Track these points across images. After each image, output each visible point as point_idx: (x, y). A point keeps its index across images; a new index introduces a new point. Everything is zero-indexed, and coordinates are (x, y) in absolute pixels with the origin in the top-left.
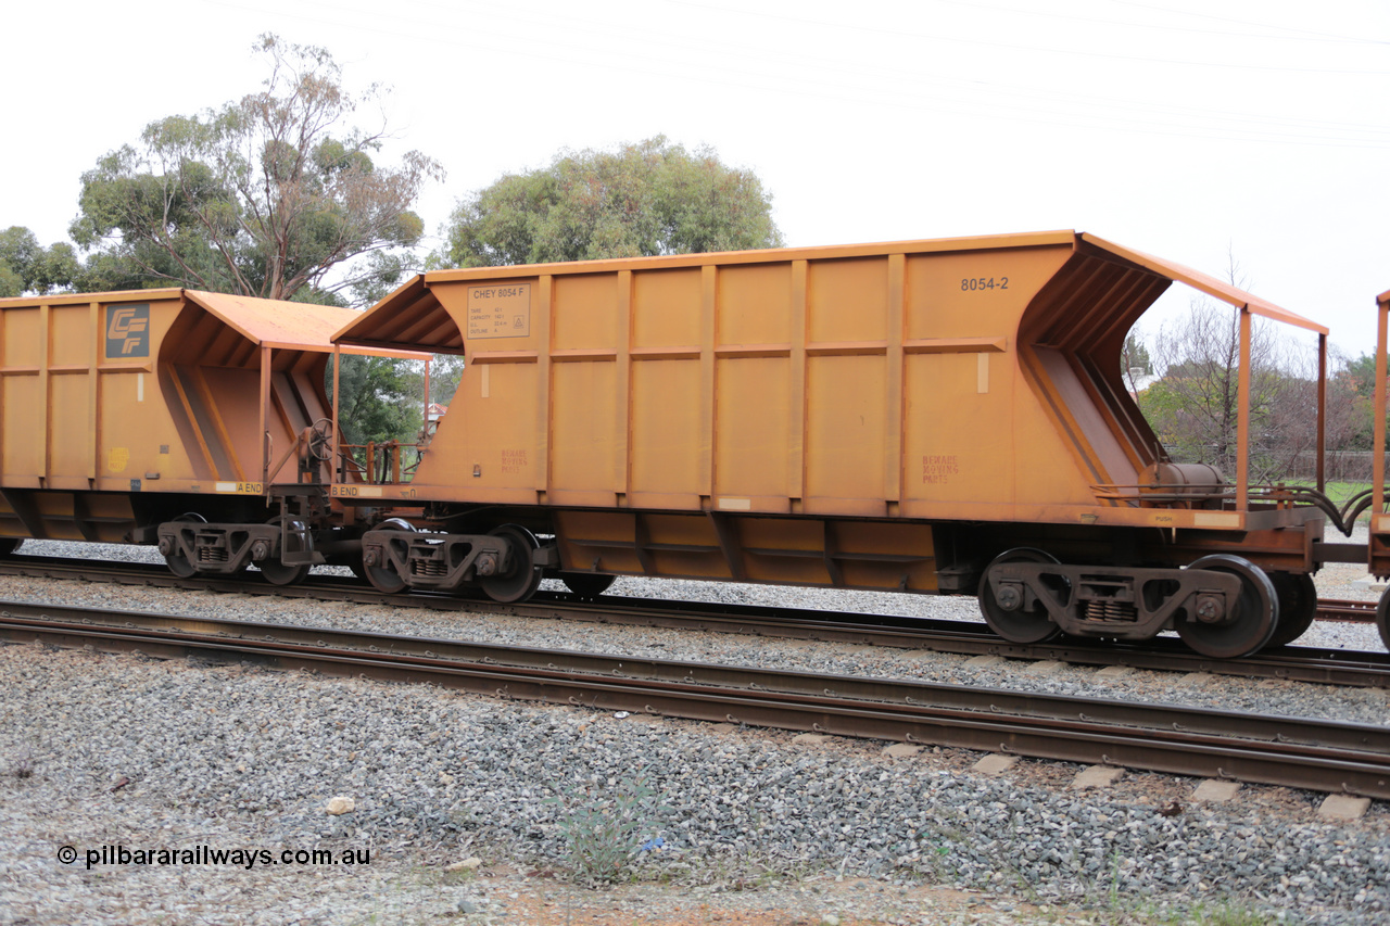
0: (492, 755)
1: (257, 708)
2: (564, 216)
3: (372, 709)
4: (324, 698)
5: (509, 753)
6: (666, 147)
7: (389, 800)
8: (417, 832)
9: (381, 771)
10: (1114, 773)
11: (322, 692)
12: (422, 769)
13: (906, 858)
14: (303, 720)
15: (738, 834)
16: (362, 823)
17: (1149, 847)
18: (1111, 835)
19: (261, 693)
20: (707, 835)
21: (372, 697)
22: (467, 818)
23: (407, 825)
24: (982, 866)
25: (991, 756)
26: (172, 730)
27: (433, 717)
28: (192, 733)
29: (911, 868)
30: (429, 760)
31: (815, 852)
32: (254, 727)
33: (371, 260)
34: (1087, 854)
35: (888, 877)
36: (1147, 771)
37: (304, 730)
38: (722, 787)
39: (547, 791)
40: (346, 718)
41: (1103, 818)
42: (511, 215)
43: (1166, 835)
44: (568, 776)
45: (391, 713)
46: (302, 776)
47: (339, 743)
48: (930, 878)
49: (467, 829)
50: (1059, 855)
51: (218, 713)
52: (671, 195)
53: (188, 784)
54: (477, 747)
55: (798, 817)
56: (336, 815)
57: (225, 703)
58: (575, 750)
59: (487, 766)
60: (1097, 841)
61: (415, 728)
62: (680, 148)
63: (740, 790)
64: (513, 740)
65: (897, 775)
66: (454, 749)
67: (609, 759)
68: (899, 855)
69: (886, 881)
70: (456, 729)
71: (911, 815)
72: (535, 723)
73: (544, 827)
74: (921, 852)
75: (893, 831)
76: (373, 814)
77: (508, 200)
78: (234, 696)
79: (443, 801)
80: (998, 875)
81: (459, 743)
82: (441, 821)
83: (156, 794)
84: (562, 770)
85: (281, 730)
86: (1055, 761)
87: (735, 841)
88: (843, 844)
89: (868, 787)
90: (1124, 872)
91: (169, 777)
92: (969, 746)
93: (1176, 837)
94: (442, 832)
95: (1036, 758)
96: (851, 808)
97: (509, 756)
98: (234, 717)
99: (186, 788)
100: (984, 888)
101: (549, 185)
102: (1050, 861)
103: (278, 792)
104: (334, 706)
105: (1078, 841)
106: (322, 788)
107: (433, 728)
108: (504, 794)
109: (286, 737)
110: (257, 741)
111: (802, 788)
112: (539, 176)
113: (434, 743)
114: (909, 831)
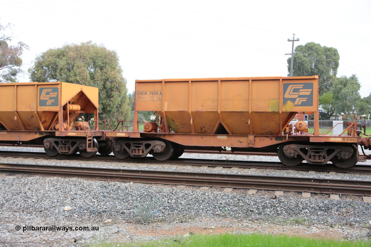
0: (105, 194)
1: (34, 185)
2: (67, 60)
3: (67, 184)
4: (53, 182)
5: (109, 193)
6: (92, 44)
7: (80, 206)
8: (90, 214)
9: (75, 200)
10: (256, 191)
11: (51, 180)
12: (87, 198)
13: (217, 212)
14: (48, 188)
15: (175, 209)
16: (75, 213)
17: (271, 206)
18: (263, 204)
19: (34, 182)
20: (167, 210)
21: (66, 181)
22: (103, 210)
23: (87, 213)
24: (235, 213)
25: (226, 188)
26: (9, 192)
27: (85, 186)
28: (16, 192)
29: (219, 215)
30: (88, 196)
31: (195, 213)
32: (34, 190)
33: (8, 70)
34: (258, 209)
35: (215, 217)
36: (262, 190)
37: (49, 190)
38: (167, 199)
39: (123, 202)
40: (60, 186)
41: (260, 201)
42: (52, 59)
43: (275, 203)
44: (127, 198)
45: (73, 185)
46: (52, 202)
47: (60, 193)
48: (225, 216)
49: (103, 213)
50: (252, 209)
51: (22, 187)
52: (95, 56)
53: (19, 206)
54: (100, 192)
55: (189, 204)
56: (67, 211)
57: (23, 184)
58: (127, 192)
59: (104, 197)
60: (260, 206)
61: (81, 188)
62: (95, 44)
63: (173, 199)
64: (109, 190)
65: (210, 194)
66: (94, 193)
67: (137, 194)
68: (216, 212)
69: (214, 218)
70: (93, 188)
71: (216, 202)
72: (114, 186)
73: (125, 211)
74: (221, 211)
75: (213, 207)
76: (77, 210)
77: (51, 55)
78: (26, 182)
79: (95, 206)
80: (240, 215)
81: (95, 191)
82: (96, 211)
83: (9, 209)
84: (125, 197)
85: (43, 190)
86: (241, 189)
87: (174, 211)
88: (201, 210)
89: (203, 197)
90: (268, 212)
91: (12, 204)
92: (220, 186)
93: (277, 204)
94: (97, 214)
95: (236, 188)
96: (201, 202)
97: (110, 194)
98: (27, 188)
99: (18, 207)
100: (237, 218)
101: (62, 52)
102: (251, 211)
103: (47, 206)
104: (56, 184)
105: (256, 206)
106: (59, 205)
107: (86, 188)
108: (111, 203)
109: (45, 192)
110: (36, 194)
111: (188, 198)
112: (59, 49)
113: (88, 192)
114: (217, 206)
